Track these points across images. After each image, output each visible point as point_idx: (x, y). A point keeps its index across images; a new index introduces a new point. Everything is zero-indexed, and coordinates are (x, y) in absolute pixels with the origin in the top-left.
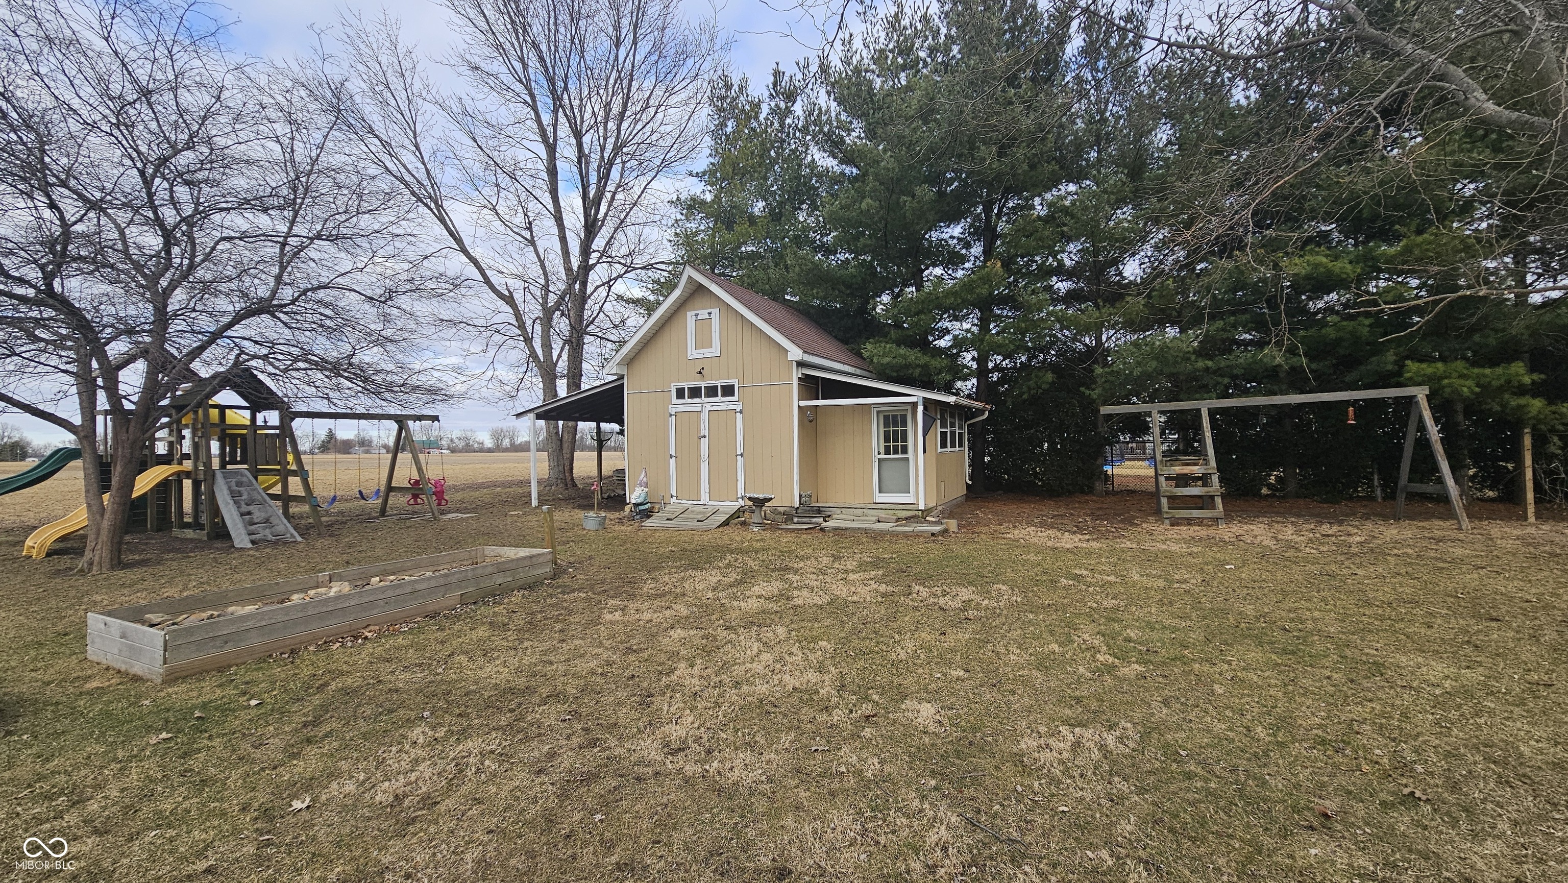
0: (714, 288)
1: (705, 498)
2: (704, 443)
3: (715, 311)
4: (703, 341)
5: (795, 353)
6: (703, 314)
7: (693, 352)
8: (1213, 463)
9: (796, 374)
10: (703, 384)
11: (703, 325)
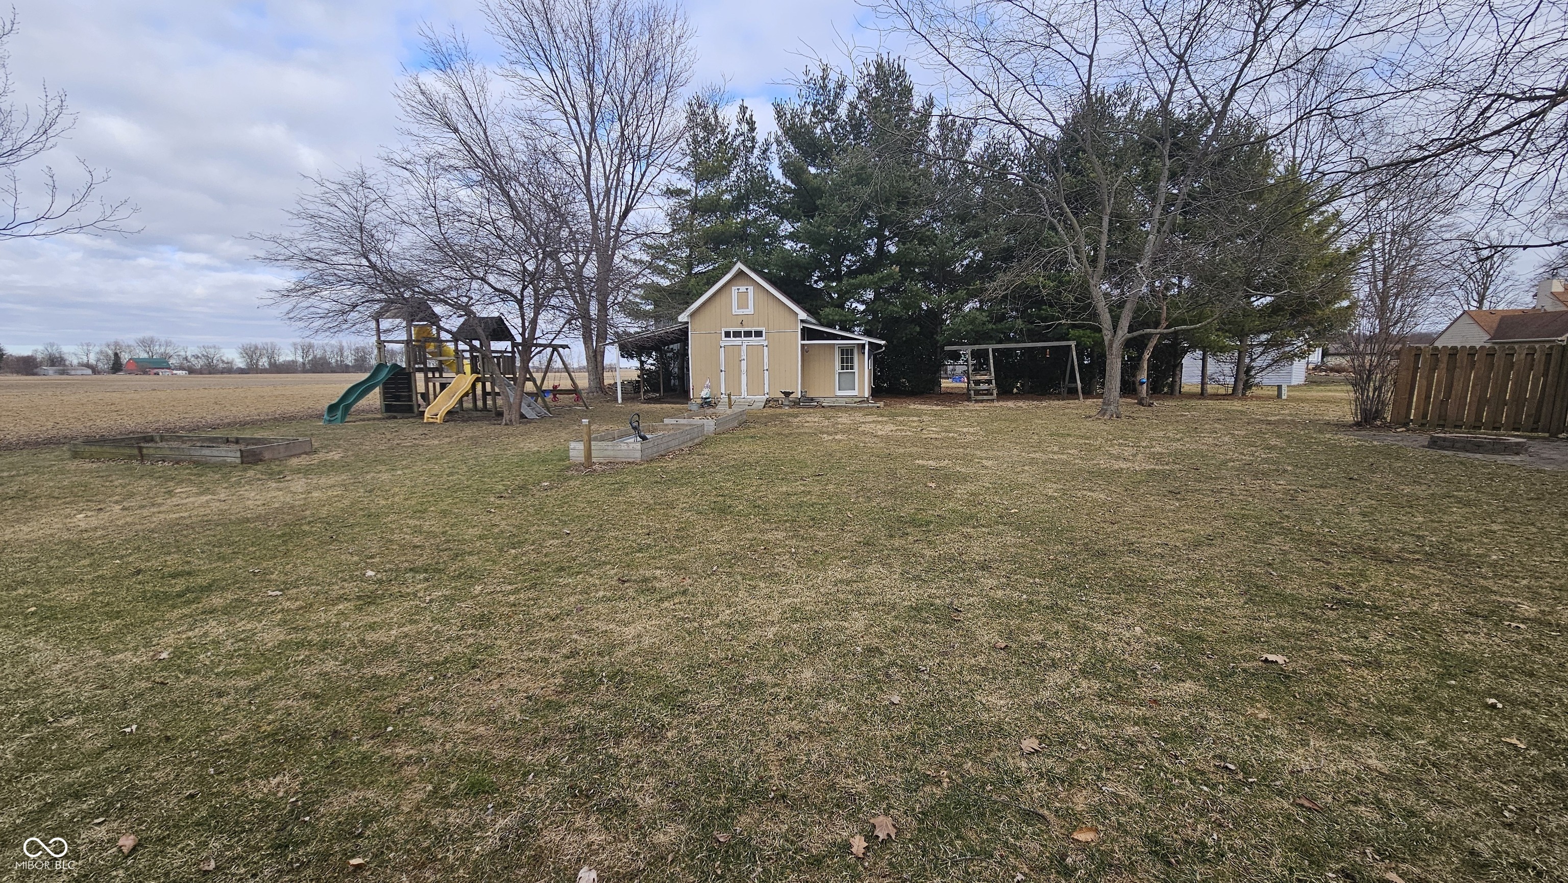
1: (744, 394)
2: (744, 363)
3: (751, 288)
4: (743, 304)
5: (803, 315)
6: (743, 289)
7: (735, 310)
8: (993, 374)
9: (800, 326)
10: (742, 330)
11: (743, 297)
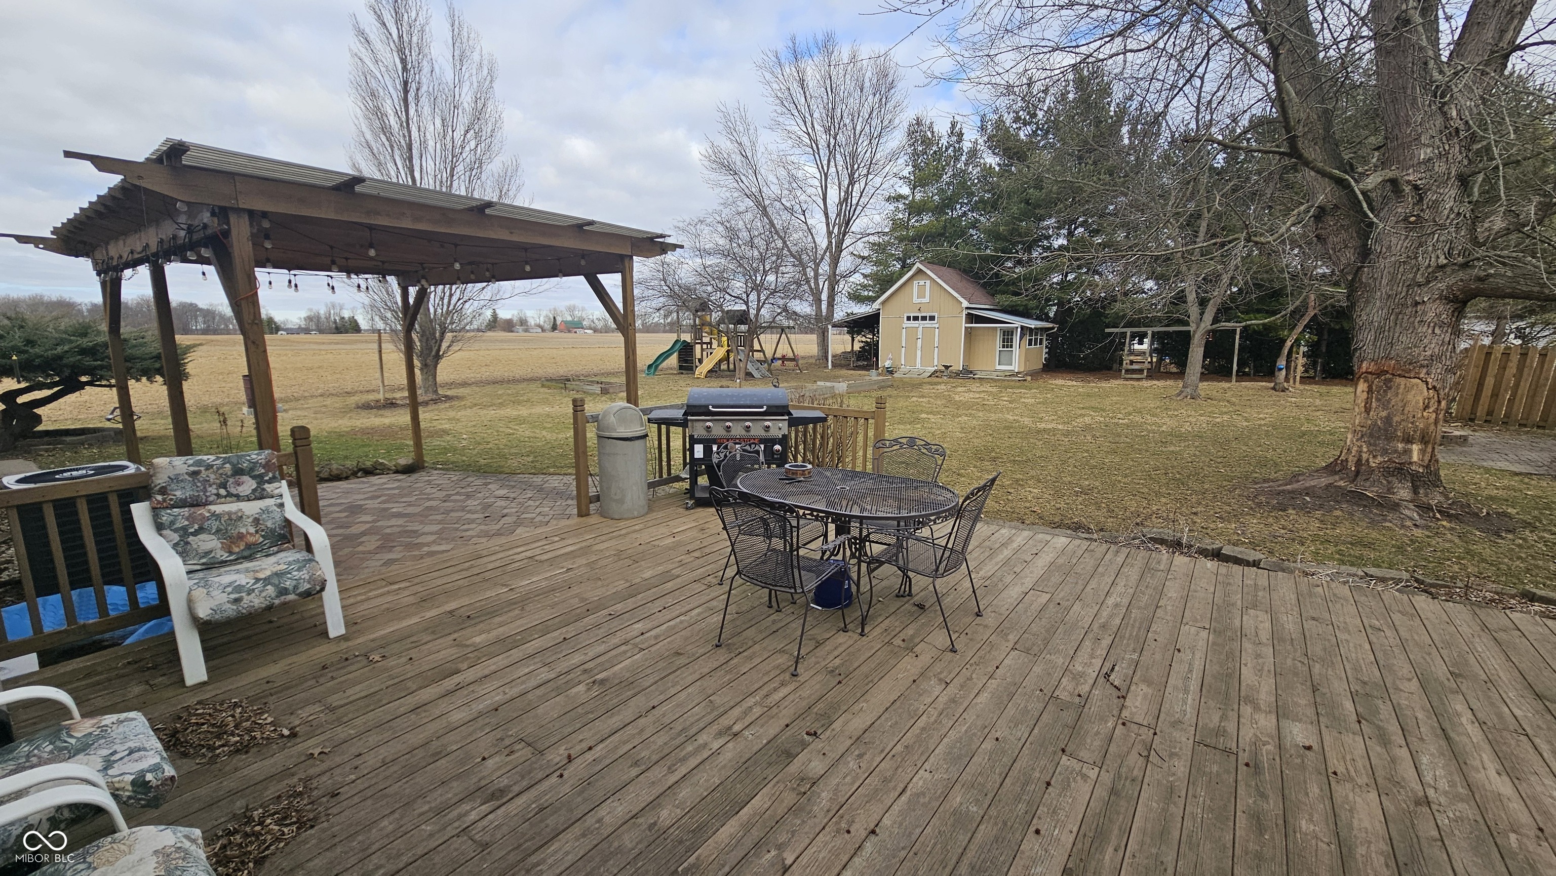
0: (929, 272)
1: (918, 366)
2: (919, 341)
3: (928, 282)
4: (921, 295)
5: (965, 304)
6: (922, 283)
7: (916, 300)
9: (965, 312)
10: (920, 315)
11: (922, 289)
